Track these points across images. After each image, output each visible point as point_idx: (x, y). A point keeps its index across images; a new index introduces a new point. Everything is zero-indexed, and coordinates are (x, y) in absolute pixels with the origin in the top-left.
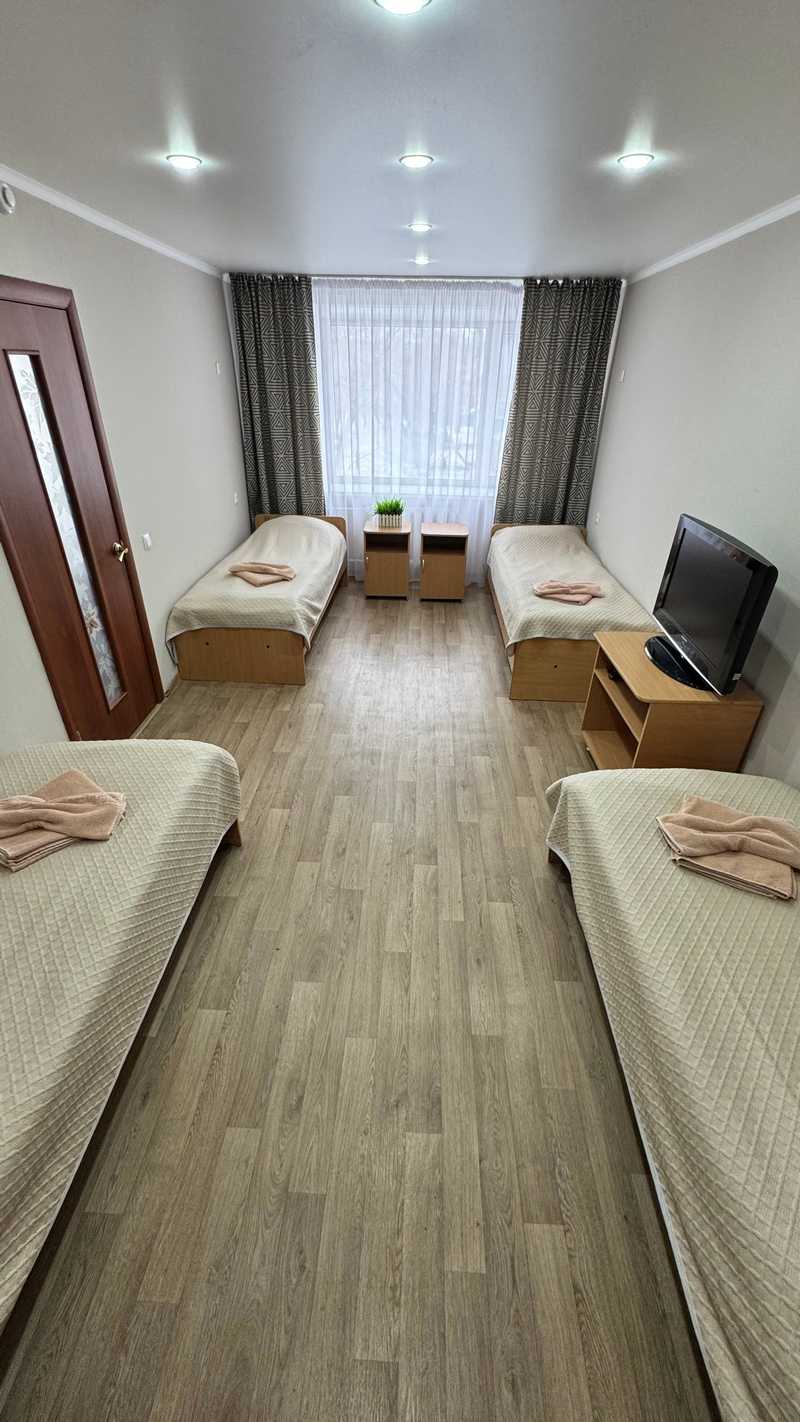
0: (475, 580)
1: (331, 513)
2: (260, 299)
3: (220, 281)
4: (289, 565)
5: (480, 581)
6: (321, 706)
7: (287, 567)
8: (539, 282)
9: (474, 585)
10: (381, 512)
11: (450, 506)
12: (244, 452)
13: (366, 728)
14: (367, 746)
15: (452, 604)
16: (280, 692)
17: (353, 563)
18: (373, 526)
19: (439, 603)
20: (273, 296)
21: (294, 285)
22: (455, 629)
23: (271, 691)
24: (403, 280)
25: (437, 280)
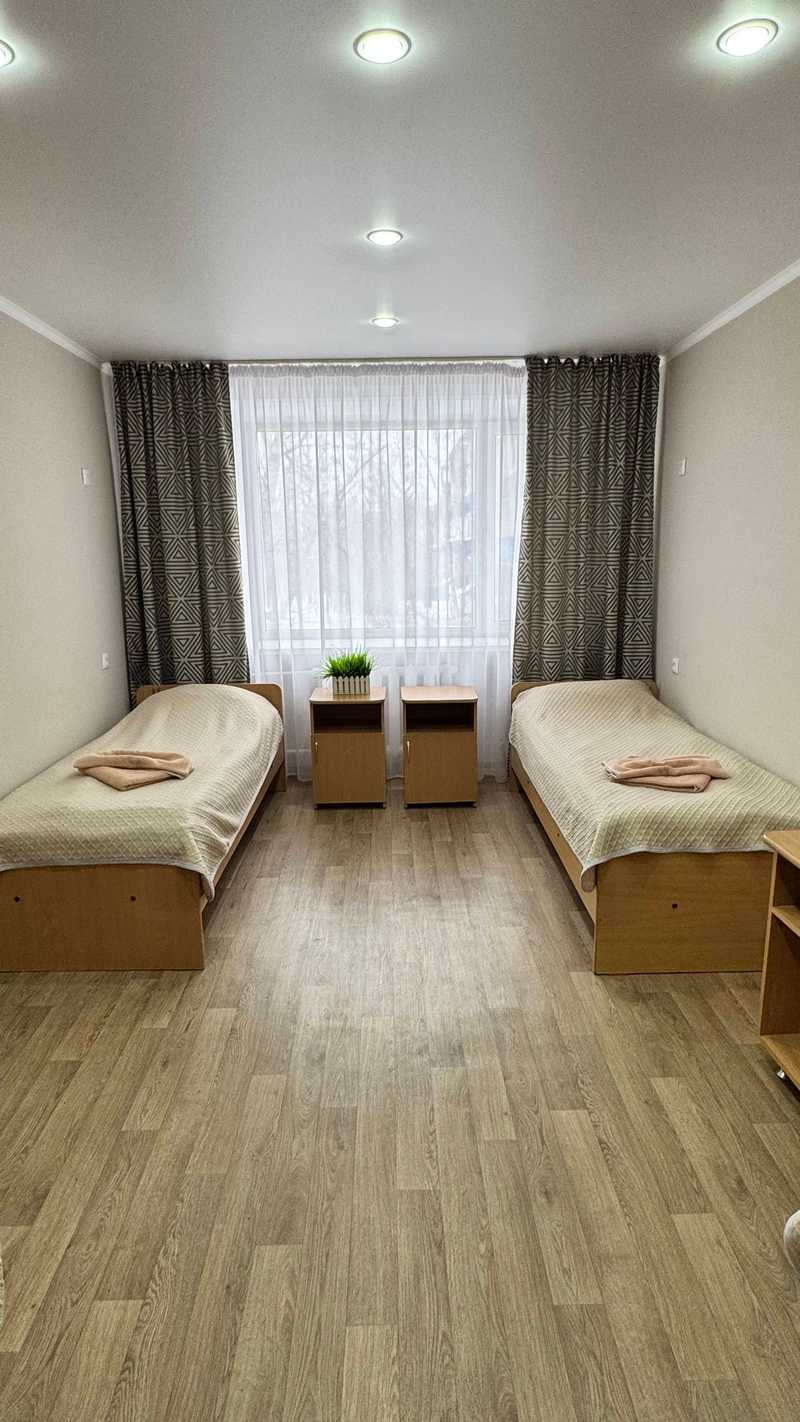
0: (492, 772)
1: (257, 678)
2: (154, 391)
3: (97, 372)
4: (183, 754)
5: (499, 772)
6: (231, 1012)
7: (180, 757)
8: (546, 361)
9: (488, 779)
10: (335, 672)
11: (443, 663)
12: (123, 594)
13: (322, 1057)
14: (325, 1103)
15: (459, 810)
16: (152, 988)
17: (293, 755)
18: (326, 693)
19: (438, 810)
20: (173, 388)
21: (203, 374)
22: (470, 849)
23: (135, 987)
24: (357, 364)
25: (406, 363)
